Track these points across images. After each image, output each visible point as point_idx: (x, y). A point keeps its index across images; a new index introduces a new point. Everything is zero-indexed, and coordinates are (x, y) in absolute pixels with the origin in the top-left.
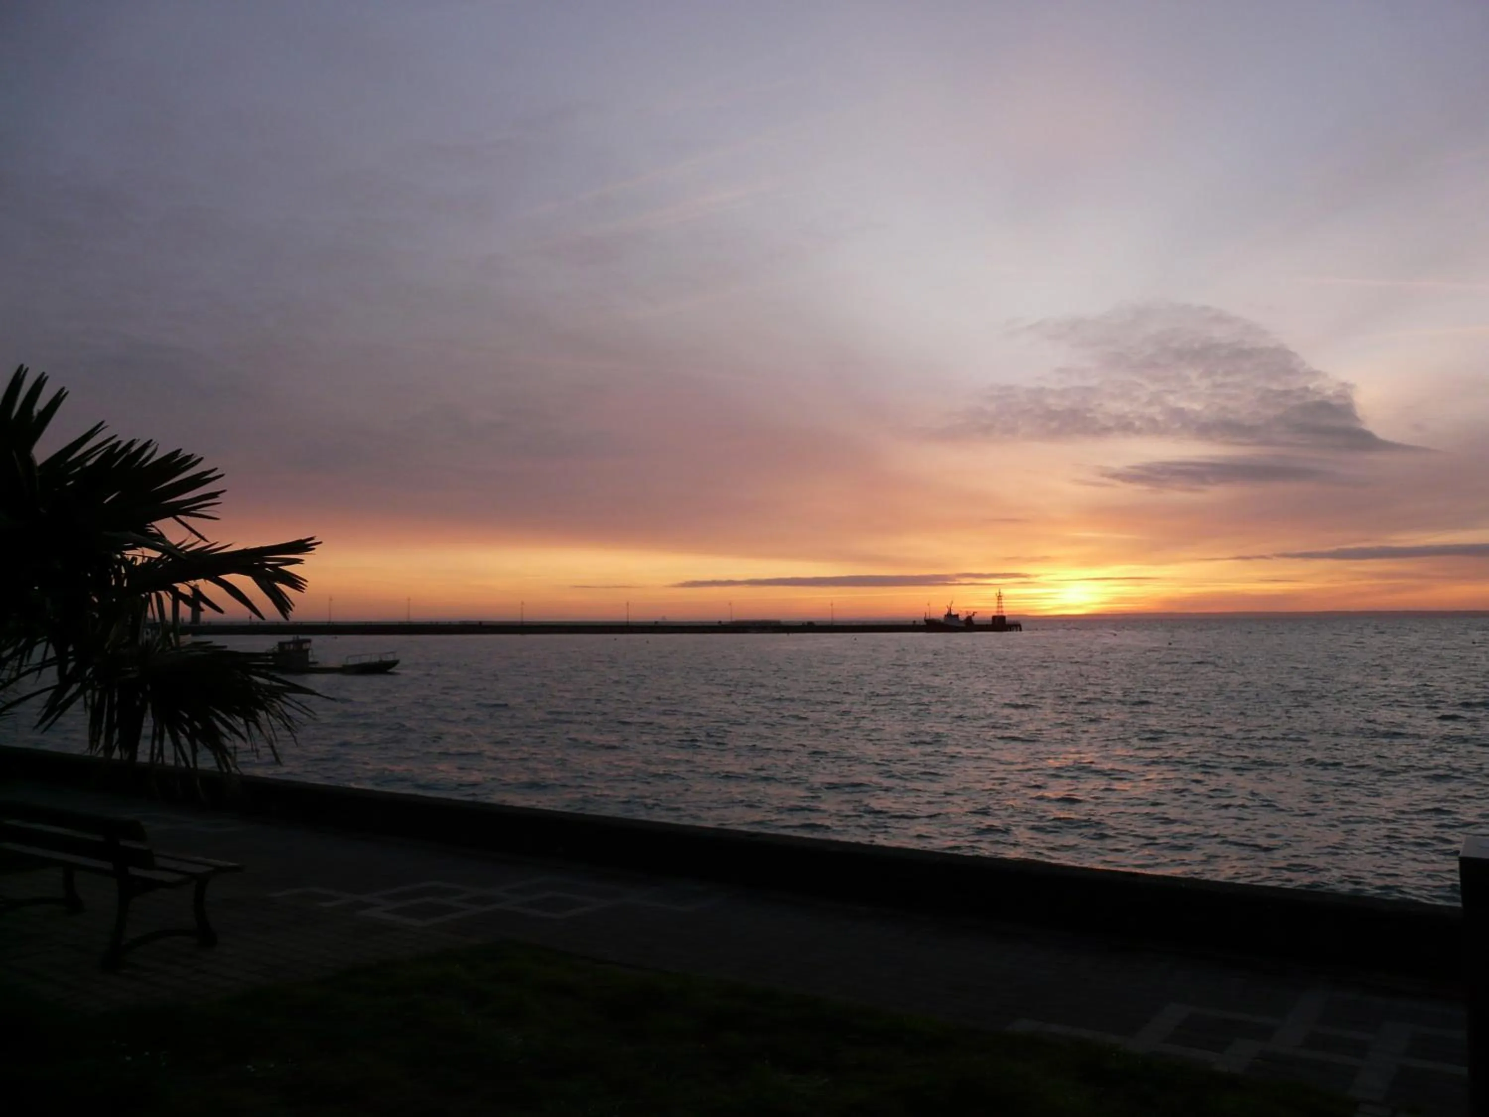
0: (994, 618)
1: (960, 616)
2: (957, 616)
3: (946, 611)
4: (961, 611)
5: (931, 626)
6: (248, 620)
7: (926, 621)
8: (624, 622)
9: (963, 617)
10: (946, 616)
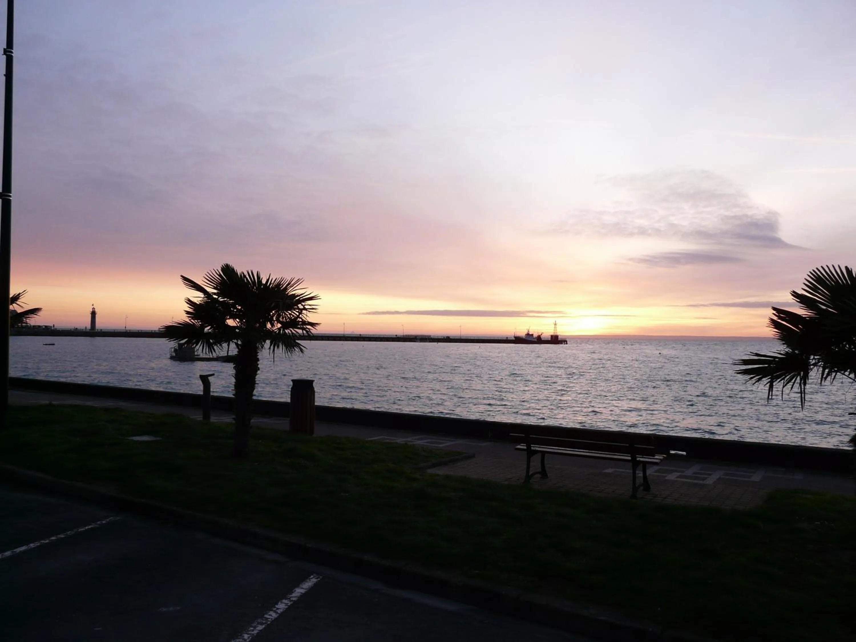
0: (552, 336)
1: (534, 335)
2: (532, 335)
3: (526, 333)
4: (534, 332)
5: (518, 340)
6: (124, 329)
7: (515, 337)
8: (342, 334)
9: (535, 335)
10: (526, 334)
